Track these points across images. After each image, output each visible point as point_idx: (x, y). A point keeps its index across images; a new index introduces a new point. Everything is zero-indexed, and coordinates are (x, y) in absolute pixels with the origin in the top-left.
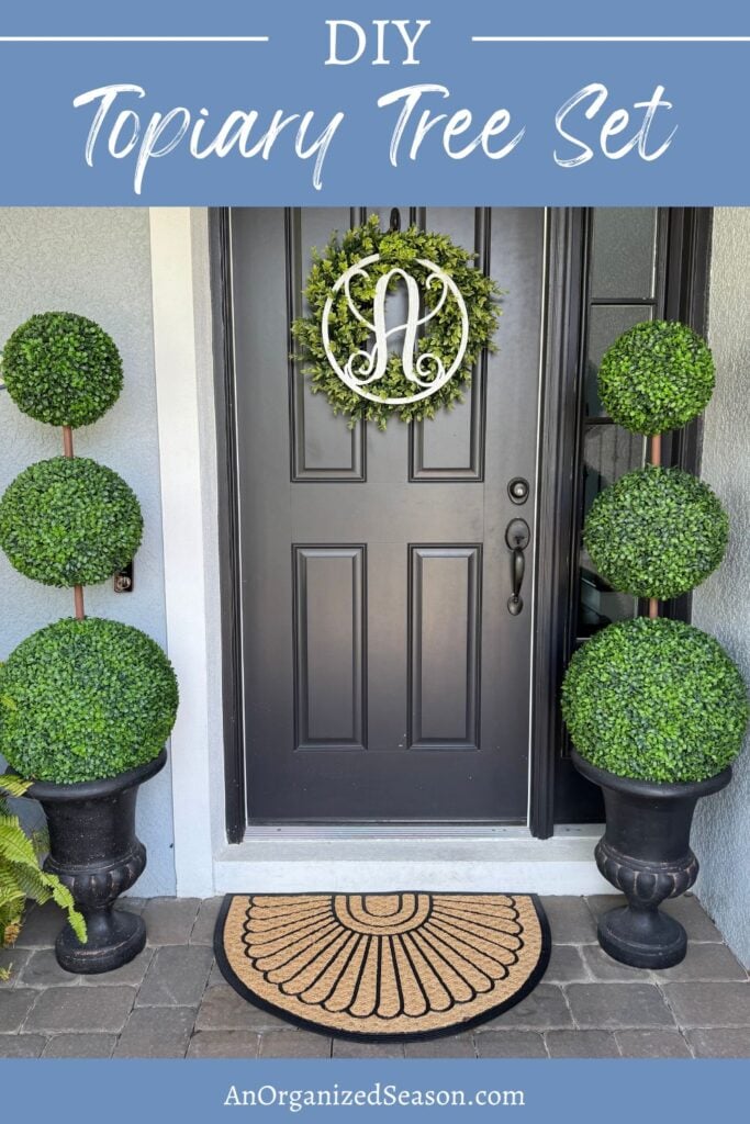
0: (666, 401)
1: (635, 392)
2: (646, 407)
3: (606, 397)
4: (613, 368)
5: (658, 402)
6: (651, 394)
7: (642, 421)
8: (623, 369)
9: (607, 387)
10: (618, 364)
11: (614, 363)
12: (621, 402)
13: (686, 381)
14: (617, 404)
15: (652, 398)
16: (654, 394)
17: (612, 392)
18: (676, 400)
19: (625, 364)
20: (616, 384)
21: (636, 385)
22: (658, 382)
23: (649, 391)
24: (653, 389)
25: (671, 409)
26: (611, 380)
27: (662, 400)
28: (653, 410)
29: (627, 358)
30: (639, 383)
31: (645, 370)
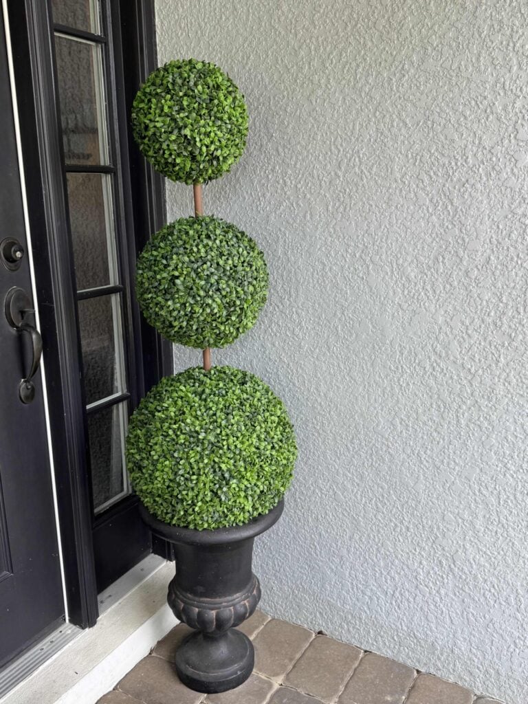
0: (212, 148)
1: (180, 135)
2: (191, 153)
3: (146, 141)
4: (153, 106)
5: (204, 149)
6: (198, 139)
7: (188, 169)
8: (166, 109)
9: (147, 128)
10: (159, 101)
11: (154, 100)
12: (164, 146)
13: (229, 126)
14: (159, 149)
15: (198, 144)
16: (201, 140)
17: (154, 134)
18: (221, 148)
19: (167, 103)
20: (158, 125)
21: (180, 129)
22: (204, 126)
23: (195, 135)
24: (199, 133)
25: (217, 158)
26: (151, 120)
27: (207, 147)
28: (198, 158)
29: (169, 97)
30: (186, 127)
31: (190, 112)
